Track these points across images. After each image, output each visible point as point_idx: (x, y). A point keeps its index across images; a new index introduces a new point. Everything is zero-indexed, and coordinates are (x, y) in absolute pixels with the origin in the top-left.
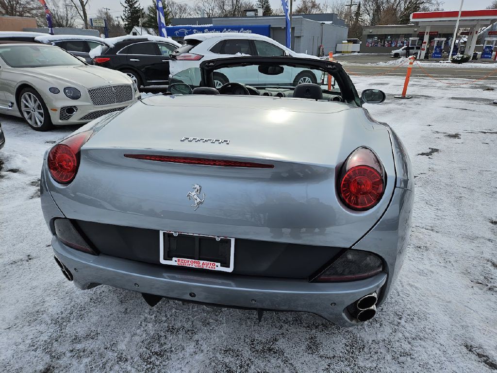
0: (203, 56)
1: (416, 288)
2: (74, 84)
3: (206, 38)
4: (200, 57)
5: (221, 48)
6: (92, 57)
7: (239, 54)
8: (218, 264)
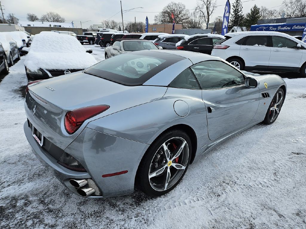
0: (229, 46)
3: (235, 35)
4: (226, 47)
5: (244, 41)
6: (176, 46)
7: (257, 45)
8: (40, 141)
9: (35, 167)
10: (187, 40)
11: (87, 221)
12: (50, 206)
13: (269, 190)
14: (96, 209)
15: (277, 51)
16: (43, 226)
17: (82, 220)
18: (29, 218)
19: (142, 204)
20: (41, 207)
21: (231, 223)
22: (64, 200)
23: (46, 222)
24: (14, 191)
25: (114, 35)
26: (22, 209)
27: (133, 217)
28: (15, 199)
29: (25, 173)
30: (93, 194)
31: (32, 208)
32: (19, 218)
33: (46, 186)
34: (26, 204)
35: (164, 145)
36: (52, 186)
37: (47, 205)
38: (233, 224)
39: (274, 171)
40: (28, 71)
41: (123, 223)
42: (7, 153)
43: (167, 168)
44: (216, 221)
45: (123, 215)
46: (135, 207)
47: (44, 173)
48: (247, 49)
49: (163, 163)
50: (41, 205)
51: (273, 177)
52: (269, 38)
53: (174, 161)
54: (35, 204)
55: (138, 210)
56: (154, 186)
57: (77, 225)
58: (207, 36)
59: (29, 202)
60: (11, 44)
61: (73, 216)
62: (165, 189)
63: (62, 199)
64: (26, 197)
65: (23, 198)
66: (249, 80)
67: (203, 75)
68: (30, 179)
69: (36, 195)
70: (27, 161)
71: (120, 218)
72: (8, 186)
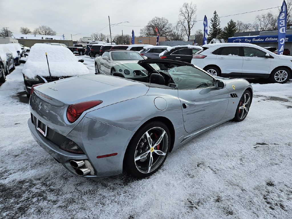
0: (207, 56)
1: (153, 188)
2: (128, 68)
3: (211, 47)
4: (204, 57)
5: (219, 52)
6: (160, 56)
7: (231, 55)
8: (44, 133)
9: (36, 158)
10: (169, 51)
11: (83, 197)
12: (52, 187)
13: (235, 172)
14: (91, 189)
15: (249, 60)
16: (47, 201)
17: (79, 196)
18: (34, 196)
19: (129, 184)
20: (44, 188)
21: (202, 195)
22: (63, 183)
23: (49, 198)
24: (19, 176)
25: (103, 46)
26: (27, 189)
27: (122, 194)
28: (22, 182)
29: (28, 163)
30: (89, 174)
31: (36, 188)
32: (26, 196)
33: (47, 172)
34: (30, 186)
35: (147, 133)
36: (52, 172)
37: (49, 186)
38: (203, 196)
39: (240, 158)
40: (26, 79)
41: (113, 198)
42: (10, 147)
43: (150, 153)
44: (190, 195)
45: (113, 192)
46: (124, 186)
47: (44, 162)
48: (222, 59)
49: (146, 148)
50: (44, 186)
51: (239, 162)
52: (242, 48)
53: (156, 148)
54: (38, 186)
55: (126, 188)
56: (139, 168)
57: (75, 200)
58: (187, 47)
59: (33, 184)
60: (7, 55)
61: (71, 194)
62: (149, 172)
63: (62, 181)
64: (31, 180)
65: (28, 182)
66: (217, 82)
67: (181, 80)
68: (32, 168)
69: (39, 179)
70: (29, 153)
71: (111, 195)
72: (13, 173)
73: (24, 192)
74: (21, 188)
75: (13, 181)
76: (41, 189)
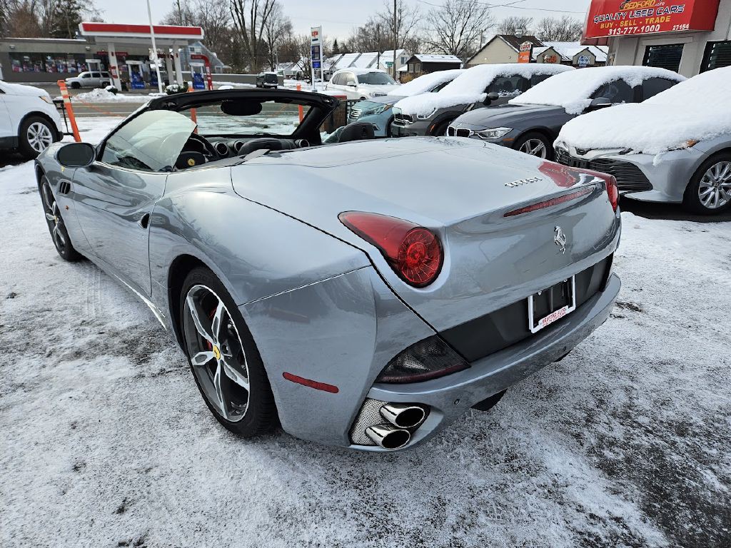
16: (635, 401)
20: (603, 417)
22: (567, 393)
23: (626, 400)
26: (625, 446)
28: (609, 469)
31: (612, 430)
32: (645, 438)
33: (544, 430)
34: (612, 443)
36: (540, 421)
37: (592, 410)
50: (597, 419)
54: (602, 429)
59: (602, 441)
63: (564, 396)
64: (592, 452)
65: (601, 455)
69: (578, 436)
72: (583, 511)
73: (638, 447)
74: (628, 460)
75: (616, 492)
76: (607, 422)
